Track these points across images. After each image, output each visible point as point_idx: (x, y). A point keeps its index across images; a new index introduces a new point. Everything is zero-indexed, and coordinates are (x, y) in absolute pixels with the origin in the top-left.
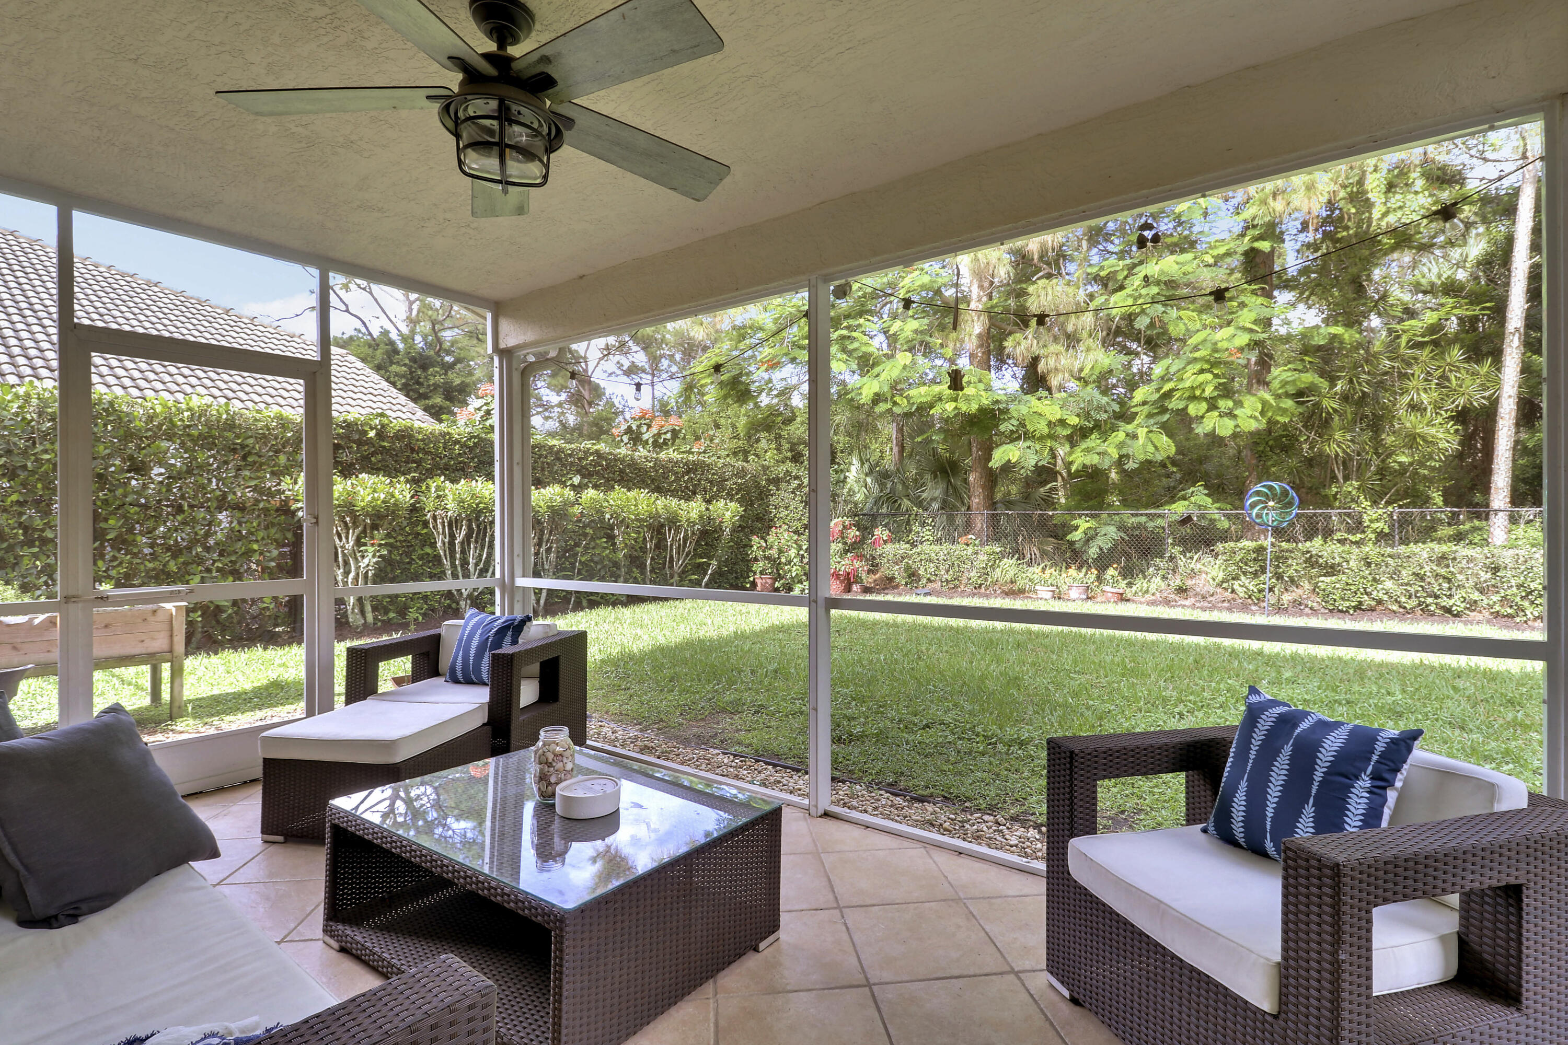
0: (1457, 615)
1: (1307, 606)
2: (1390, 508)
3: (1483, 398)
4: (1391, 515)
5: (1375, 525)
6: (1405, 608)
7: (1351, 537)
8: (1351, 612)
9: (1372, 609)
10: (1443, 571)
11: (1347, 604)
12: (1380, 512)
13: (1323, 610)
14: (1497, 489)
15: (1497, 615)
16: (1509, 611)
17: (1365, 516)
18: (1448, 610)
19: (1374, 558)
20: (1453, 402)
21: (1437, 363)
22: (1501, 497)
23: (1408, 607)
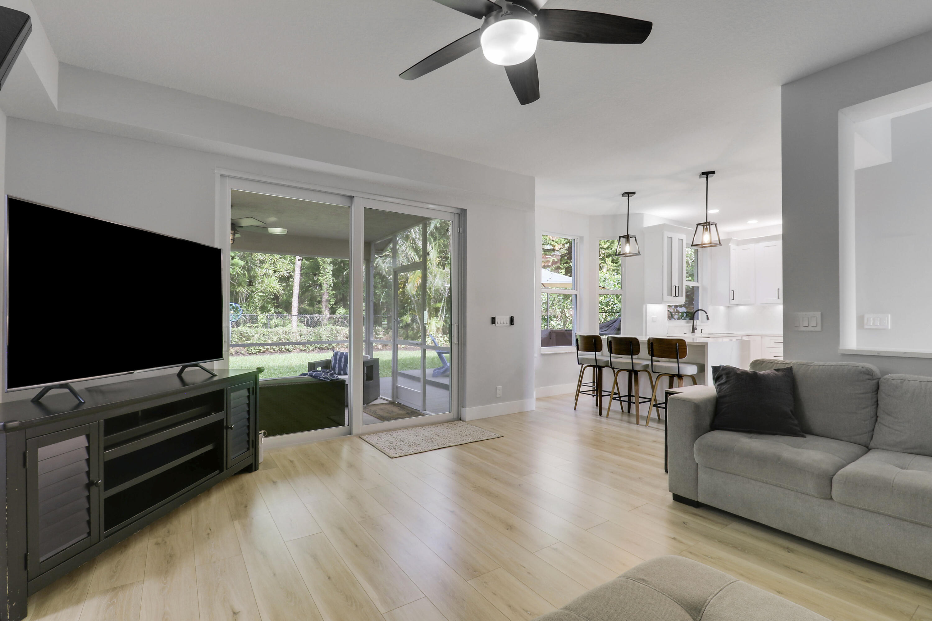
0: (290, 352)
1: (241, 353)
2: (267, 314)
3: (288, 273)
4: (267, 317)
5: (262, 321)
6: (275, 350)
7: (253, 325)
8: (257, 353)
9: (264, 352)
10: (287, 337)
11: (256, 350)
12: (264, 315)
13: (247, 354)
14: (294, 308)
15: (301, 350)
16: (305, 349)
17: (258, 317)
18: (288, 350)
19: (266, 333)
20: (278, 274)
21: (272, 257)
22: (295, 311)
23: (276, 350)
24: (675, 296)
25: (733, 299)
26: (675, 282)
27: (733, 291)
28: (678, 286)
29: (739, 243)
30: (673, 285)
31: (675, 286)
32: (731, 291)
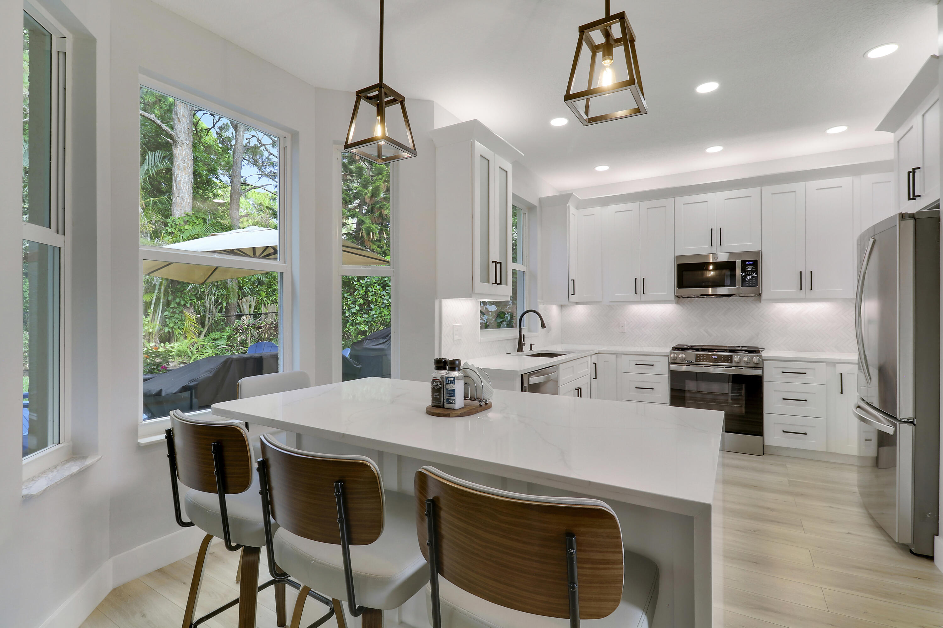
24: (496, 283)
25: (574, 294)
26: (495, 255)
27: (574, 280)
28: (500, 263)
29: (582, 205)
30: (491, 261)
31: (495, 262)
32: (570, 280)
